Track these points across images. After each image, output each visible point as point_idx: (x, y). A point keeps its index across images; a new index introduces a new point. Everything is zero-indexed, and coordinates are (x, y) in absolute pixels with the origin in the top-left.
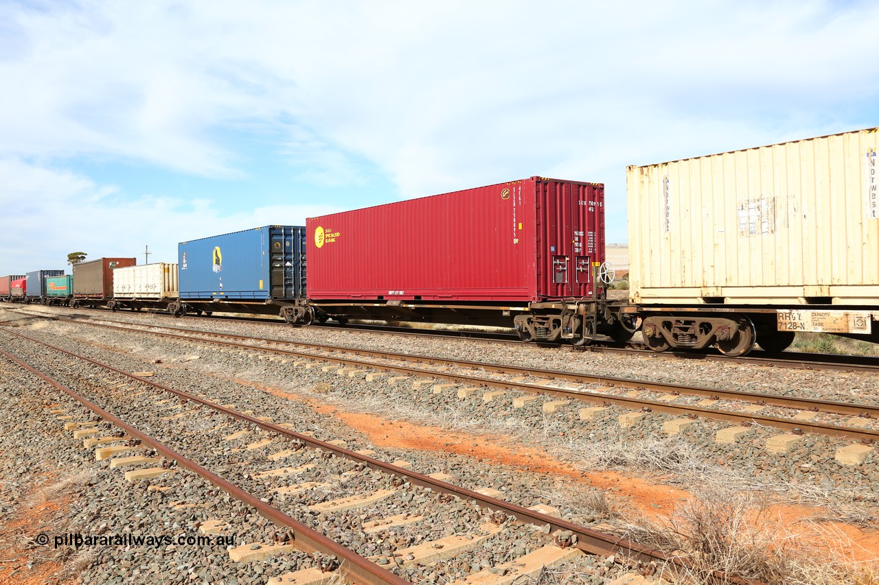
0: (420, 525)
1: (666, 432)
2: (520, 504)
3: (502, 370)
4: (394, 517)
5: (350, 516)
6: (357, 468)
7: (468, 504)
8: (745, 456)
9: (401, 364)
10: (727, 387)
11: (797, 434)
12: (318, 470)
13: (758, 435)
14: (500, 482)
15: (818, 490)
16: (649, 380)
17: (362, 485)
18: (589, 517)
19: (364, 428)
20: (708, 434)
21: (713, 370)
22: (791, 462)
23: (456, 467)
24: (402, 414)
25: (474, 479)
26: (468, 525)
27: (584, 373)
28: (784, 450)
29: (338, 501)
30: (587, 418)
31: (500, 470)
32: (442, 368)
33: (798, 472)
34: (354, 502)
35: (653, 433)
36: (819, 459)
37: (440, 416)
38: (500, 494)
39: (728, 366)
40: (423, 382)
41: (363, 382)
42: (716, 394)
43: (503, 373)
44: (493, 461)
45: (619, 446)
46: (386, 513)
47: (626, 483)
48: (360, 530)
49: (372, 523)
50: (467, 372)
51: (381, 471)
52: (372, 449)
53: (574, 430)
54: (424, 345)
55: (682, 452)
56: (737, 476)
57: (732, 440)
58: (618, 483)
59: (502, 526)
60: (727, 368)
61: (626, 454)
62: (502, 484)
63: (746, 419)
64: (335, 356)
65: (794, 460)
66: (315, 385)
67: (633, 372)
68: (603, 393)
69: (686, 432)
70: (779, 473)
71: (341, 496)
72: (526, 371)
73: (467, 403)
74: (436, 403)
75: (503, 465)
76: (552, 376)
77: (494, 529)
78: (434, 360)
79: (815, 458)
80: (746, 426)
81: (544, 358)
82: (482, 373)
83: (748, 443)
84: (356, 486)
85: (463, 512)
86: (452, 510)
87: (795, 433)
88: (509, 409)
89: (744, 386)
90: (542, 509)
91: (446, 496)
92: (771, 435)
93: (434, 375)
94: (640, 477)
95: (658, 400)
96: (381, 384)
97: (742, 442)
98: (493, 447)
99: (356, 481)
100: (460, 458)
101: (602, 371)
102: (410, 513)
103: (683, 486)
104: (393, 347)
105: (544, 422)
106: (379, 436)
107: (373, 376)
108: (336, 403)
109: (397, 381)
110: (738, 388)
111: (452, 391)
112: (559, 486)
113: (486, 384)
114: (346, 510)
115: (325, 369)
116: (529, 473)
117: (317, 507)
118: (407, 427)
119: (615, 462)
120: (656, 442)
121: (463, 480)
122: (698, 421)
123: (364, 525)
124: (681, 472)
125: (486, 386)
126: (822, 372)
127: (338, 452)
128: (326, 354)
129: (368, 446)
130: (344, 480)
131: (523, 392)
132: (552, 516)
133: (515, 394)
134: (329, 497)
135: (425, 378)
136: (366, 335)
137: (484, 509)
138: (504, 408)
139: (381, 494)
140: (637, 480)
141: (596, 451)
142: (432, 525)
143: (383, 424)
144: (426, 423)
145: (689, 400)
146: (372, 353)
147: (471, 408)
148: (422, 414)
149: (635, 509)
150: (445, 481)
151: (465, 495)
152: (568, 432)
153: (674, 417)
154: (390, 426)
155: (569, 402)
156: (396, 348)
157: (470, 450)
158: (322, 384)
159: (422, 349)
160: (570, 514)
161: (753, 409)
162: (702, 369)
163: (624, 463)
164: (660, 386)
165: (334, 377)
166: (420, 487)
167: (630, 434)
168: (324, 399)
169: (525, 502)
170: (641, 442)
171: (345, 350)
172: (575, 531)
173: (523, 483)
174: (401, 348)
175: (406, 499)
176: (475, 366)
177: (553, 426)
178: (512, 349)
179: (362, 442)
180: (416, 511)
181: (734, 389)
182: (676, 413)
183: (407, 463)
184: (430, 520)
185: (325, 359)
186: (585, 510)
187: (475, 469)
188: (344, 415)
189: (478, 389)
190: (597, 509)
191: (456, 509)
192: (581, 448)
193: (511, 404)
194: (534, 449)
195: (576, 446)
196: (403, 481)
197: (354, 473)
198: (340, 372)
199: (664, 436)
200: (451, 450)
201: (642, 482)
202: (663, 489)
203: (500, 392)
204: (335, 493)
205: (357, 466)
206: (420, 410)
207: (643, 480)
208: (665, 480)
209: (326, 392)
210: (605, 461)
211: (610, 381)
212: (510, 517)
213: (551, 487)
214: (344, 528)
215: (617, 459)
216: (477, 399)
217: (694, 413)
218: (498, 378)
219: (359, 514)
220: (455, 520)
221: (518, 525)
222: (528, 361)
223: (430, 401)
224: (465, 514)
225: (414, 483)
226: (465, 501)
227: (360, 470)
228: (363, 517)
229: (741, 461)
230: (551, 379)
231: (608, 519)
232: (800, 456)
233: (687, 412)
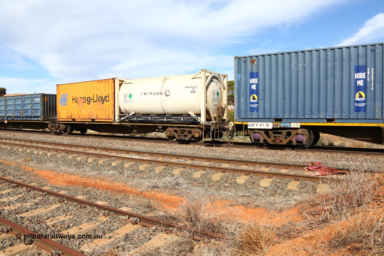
0: (72, 219)
1: (174, 174)
2: (115, 207)
3: (107, 150)
4: (60, 216)
5: (39, 218)
6: (43, 196)
7: (93, 209)
8: (204, 182)
9: (63, 148)
10: (197, 155)
11: (223, 173)
12: (24, 197)
13: (209, 174)
14: (107, 198)
15: (230, 193)
16: (167, 153)
17: (45, 203)
18: (144, 211)
19: (46, 177)
20: (190, 174)
21: (191, 149)
22: (221, 184)
23: (88, 192)
24: (63, 170)
25: (95, 197)
26: (93, 218)
27: (141, 151)
28: (218, 179)
29: (33, 211)
30: (142, 169)
31: (107, 193)
32: (81, 150)
33: (223, 187)
34: (42, 211)
35: (169, 175)
36: (231, 182)
37: (81, 170)
38: (107, 204)
39: (197, 147)
40: (73, 156)
41: (46, 156)
42: (193, 158)
43: (107, 151)
44: (104, 189)
45: (155, 181)
46: (56, 215)
47: (159, 196)
48: (44, 224)
49: (50, 220)
50: (92, 151)
51: (54, 196)
52: (50, 186)
53: (137, 174)
54: (74, 140)
55: (180, 182)
56: (201, 190)
57: (199, 176)
58: (155, 196)
59: (108, 217)
60: (197, 148)
61: (158, 184)
62: (107, 199)
63: (204, 168)
64: (33, 145)
65: (222, 183)
66: (24, 158)
67: (161, 150)
68: (149, 159)
69: (182, 174)
70: (217, 188)
71: (35, 209)
72: (117, 150)
73: (92, 164)
74: (79, 165)
75: (108, 191)
76: (128, 152)
77: (105, 219)
78: (77, 146)
79: (229, 181)
80: (204, 170)
81: (124, 145)
82: (98, 152)
83: (205, 177)
84: (42, 203)
85: (91, 212)
86: (86, 212)
87: (222, 172)
88: (110, 167)
89: (203, 154)
90: (125, 209)
91: (83, 206)
92: (213, 174)
93: (78, 153)
94: (164, 193)
95: (171, 161)
96: (54, 157)
97: (203, 177)
98: (103, 183)
99: (42, 201)
100: (89, 188)
101: (148, 150)
102: (67, 214)
103: (181, 195)
104: (60, 141)
105: (125, 171)
106: (53, 180)
107: (51, 154)
108: (33, 166)
109: (61, 156)
110: (201, 156)
111: (86, 159)
112: (131, 198)
113: (100, 156)
114: (38, 215)
115: (28, 151)
116: (119, 194)
117: (24, 215)
118: (66, 176)
119: (154, 187)
120: (170, 178)
121: (91, 198)
122: (186, 169)
123: (46, 221)
124: (180, 190)
125: (100, 157)
126: (231, 148)
127: (34, 188)
128: (29, 144)
129: (48, 185)
130: (36, 201)
131: (116, 159)
132: (129, 212)
133: (113, 161)
134: (29, 210)
135: (74, 154)
136: (48, 136)
137: (100, 211)
138: (108, 166)
139: (54, 207)
140: (163, 194)
141: (147, 183)
142: (77, 219)
143: (55, 175)
144: (74, 174)
145: (182, 161)
146: (50, 144)
147: (94, 166)
148: (72, 170)
149: (162, 206)
150: (83, 199)
151: (92, 205)
152: (135, 175)
153: (177, 168)
154: (58, 176)
155: (135, 163)
156: (61, 141)
157: (94, 185)
158: (27, 158)
159: (73, 142)
160: (136, 210)
161: (207, 164)
162: (187, 148)
163: (158, 187)
164: (171, 155)
165: (33, 155)
166: (72, 203)
167: (160, 175)
168: (28, 165)
169: (118, 206)
170: (164, 178)
171: (37, 142)
172: (139, 218)
173: (116, 198)
174: (63, 141)
175: (65, 208)
176: (96, 148)
177: (128, 173)
178: (111, 141)
179: (45, 183)
180: (70, 213)
181: (200, 156)
182: (178, 166)
183: (66, 192)
184: (76, 217)
185: (28, 147)
186: (143, 208)
187: (96, 193)
188: (37, 171)
189: (97, 158)
190: (147, 208)
191: (88, 211)
192: (140, 182)
193: (111, 164)
194: (121, 183)
195: (138, 181)
196: (64, 200)
197: (41, 198)
198: (35, 152)
199: (173, 175)
200: (85, 185)
201: (165, 195)
202: (173, 197)
203: (106, 159)
204: (32, 207)
205: (43, 194)
206: (71, 168)
207: (165, 194)
208: (174, 193)
209: (29, 161)
210: (150, 187)
211: (152, 154)
212: (111, 213)
213: (128, 199)
214: (36, 224)
215: (155, 186)
216: (96, 163)
217: (185, 166)
218: (106, 153)
219: (44, 216)
220: (87, 216)
221: (115, 216)
222: (118, 146)
223: (76, 164)
224: (92, 213)
225: (69, 201)
226: (92, 208)
227: (44, 196)
228: (45, 218)
229: (203, 184)
230: (127, 153)
231: (152, 211)
232: (224, 181)
233: (182, 166)
